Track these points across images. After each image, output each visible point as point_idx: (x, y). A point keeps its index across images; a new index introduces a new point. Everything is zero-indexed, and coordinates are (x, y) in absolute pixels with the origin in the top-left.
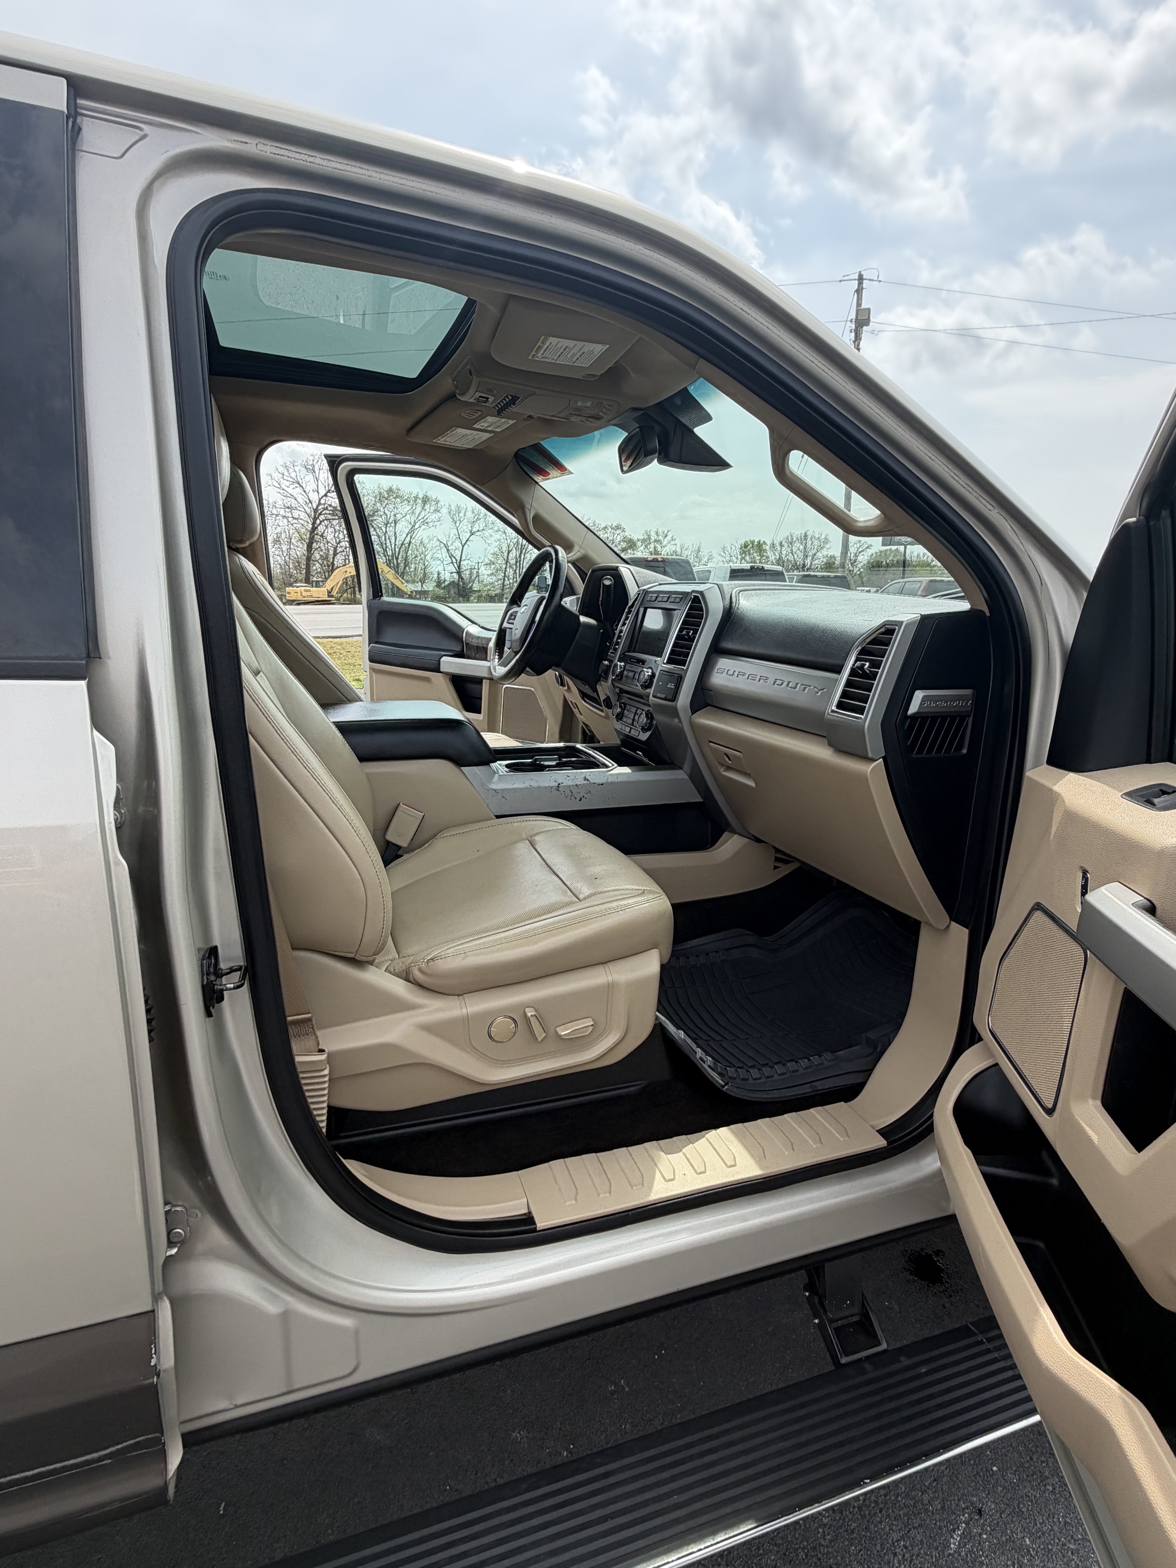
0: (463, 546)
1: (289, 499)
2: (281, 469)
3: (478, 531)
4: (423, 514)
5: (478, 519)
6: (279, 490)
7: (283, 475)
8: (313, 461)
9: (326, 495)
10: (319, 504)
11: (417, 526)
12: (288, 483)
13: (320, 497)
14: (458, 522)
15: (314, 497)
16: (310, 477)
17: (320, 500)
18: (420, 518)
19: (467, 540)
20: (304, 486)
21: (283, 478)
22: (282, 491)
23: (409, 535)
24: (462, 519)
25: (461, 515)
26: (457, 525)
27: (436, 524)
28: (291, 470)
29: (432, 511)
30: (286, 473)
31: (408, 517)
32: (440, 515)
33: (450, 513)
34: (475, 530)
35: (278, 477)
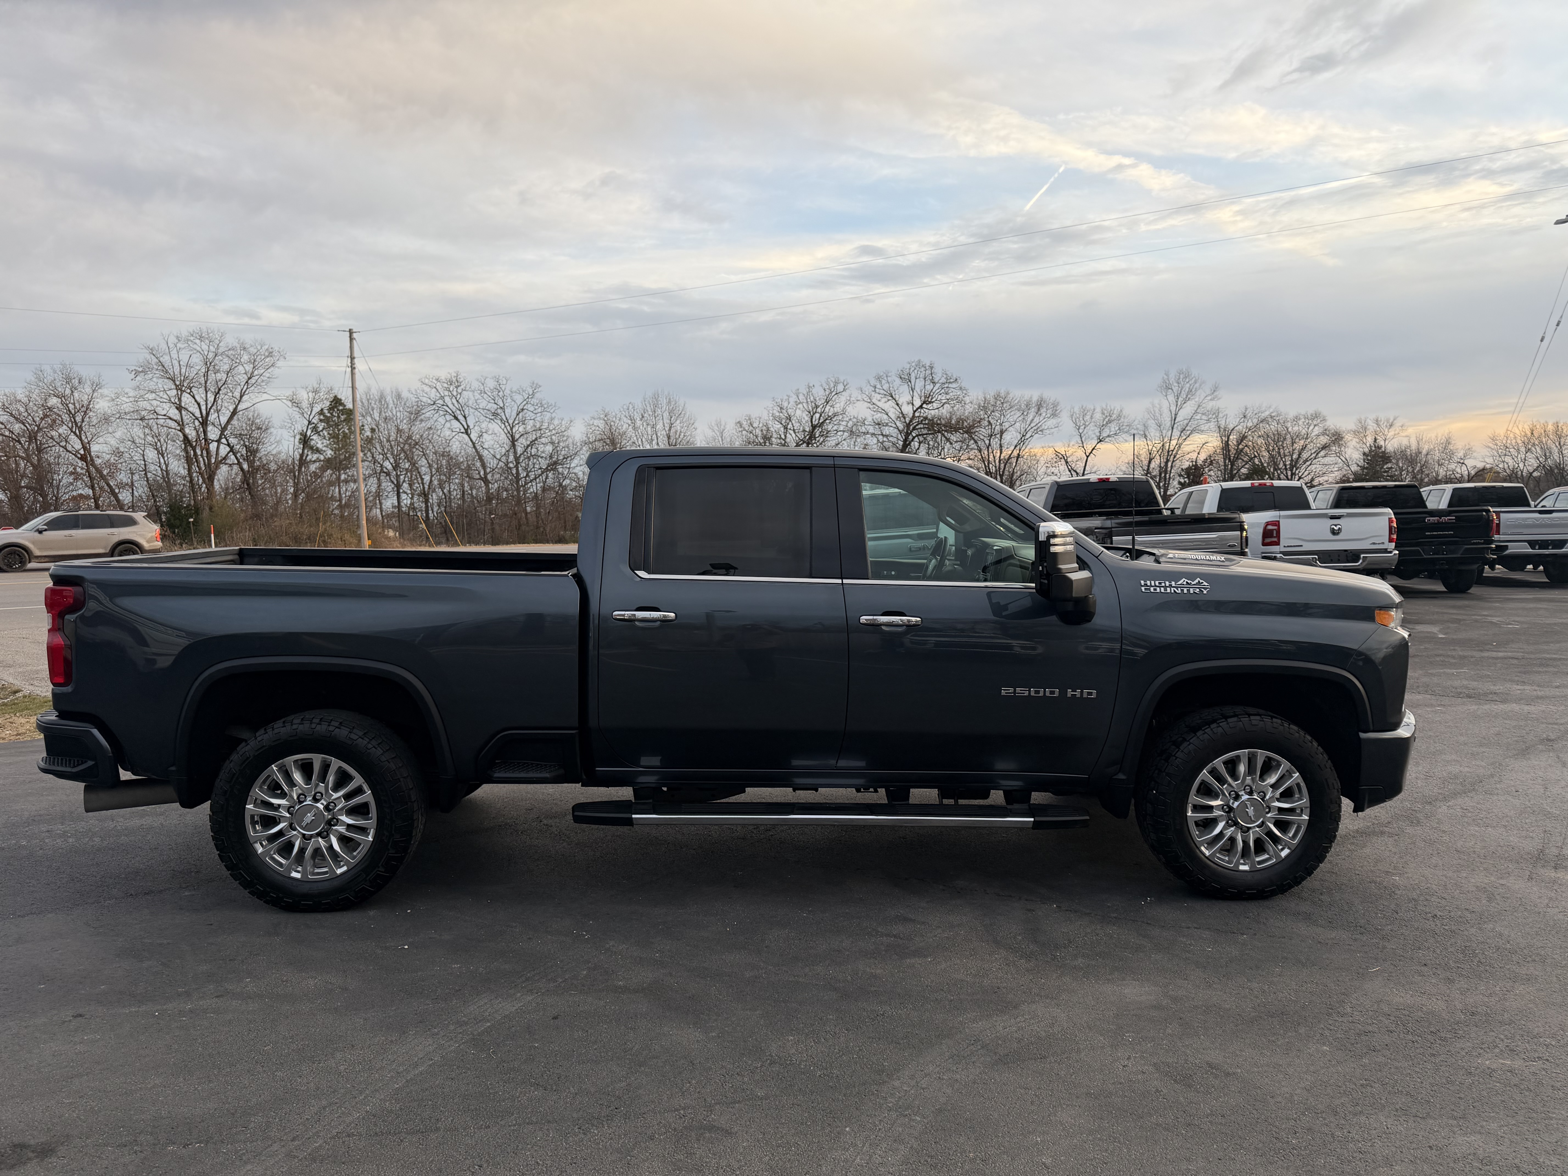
0: (1088, 457)
1: (879, 415)
2: (873, 382)
3: (1109, 436)
4: (1037, 420)
5: (1110, 422)
6: (869, 404)
7: (875, 387)
8: (910, 369)
9: (921, 407)
10: (914, 416)
11: (1028, 436)
12: (879, 397)
13: (915, 409)
14: (1082, 427)
15: (908, 410)
16: (905, 388)
17: (915, 412)
18: (1032, 425)
19: (1093, 449)
20: (897, 397)
21: (875, 391)
22: (871, 407)
23: (1018, 447)
24: (1087, 423)
25: (1088, 418)
26: (1081, 431)
27: (1053, 430)
28: (883, 382)
29: (1049, 415)
30: (878, 386)
31: (1018, 424)
32: (1060, 420)
33: (1072, 416)
34: (1104, 434)
35: (868, 389)
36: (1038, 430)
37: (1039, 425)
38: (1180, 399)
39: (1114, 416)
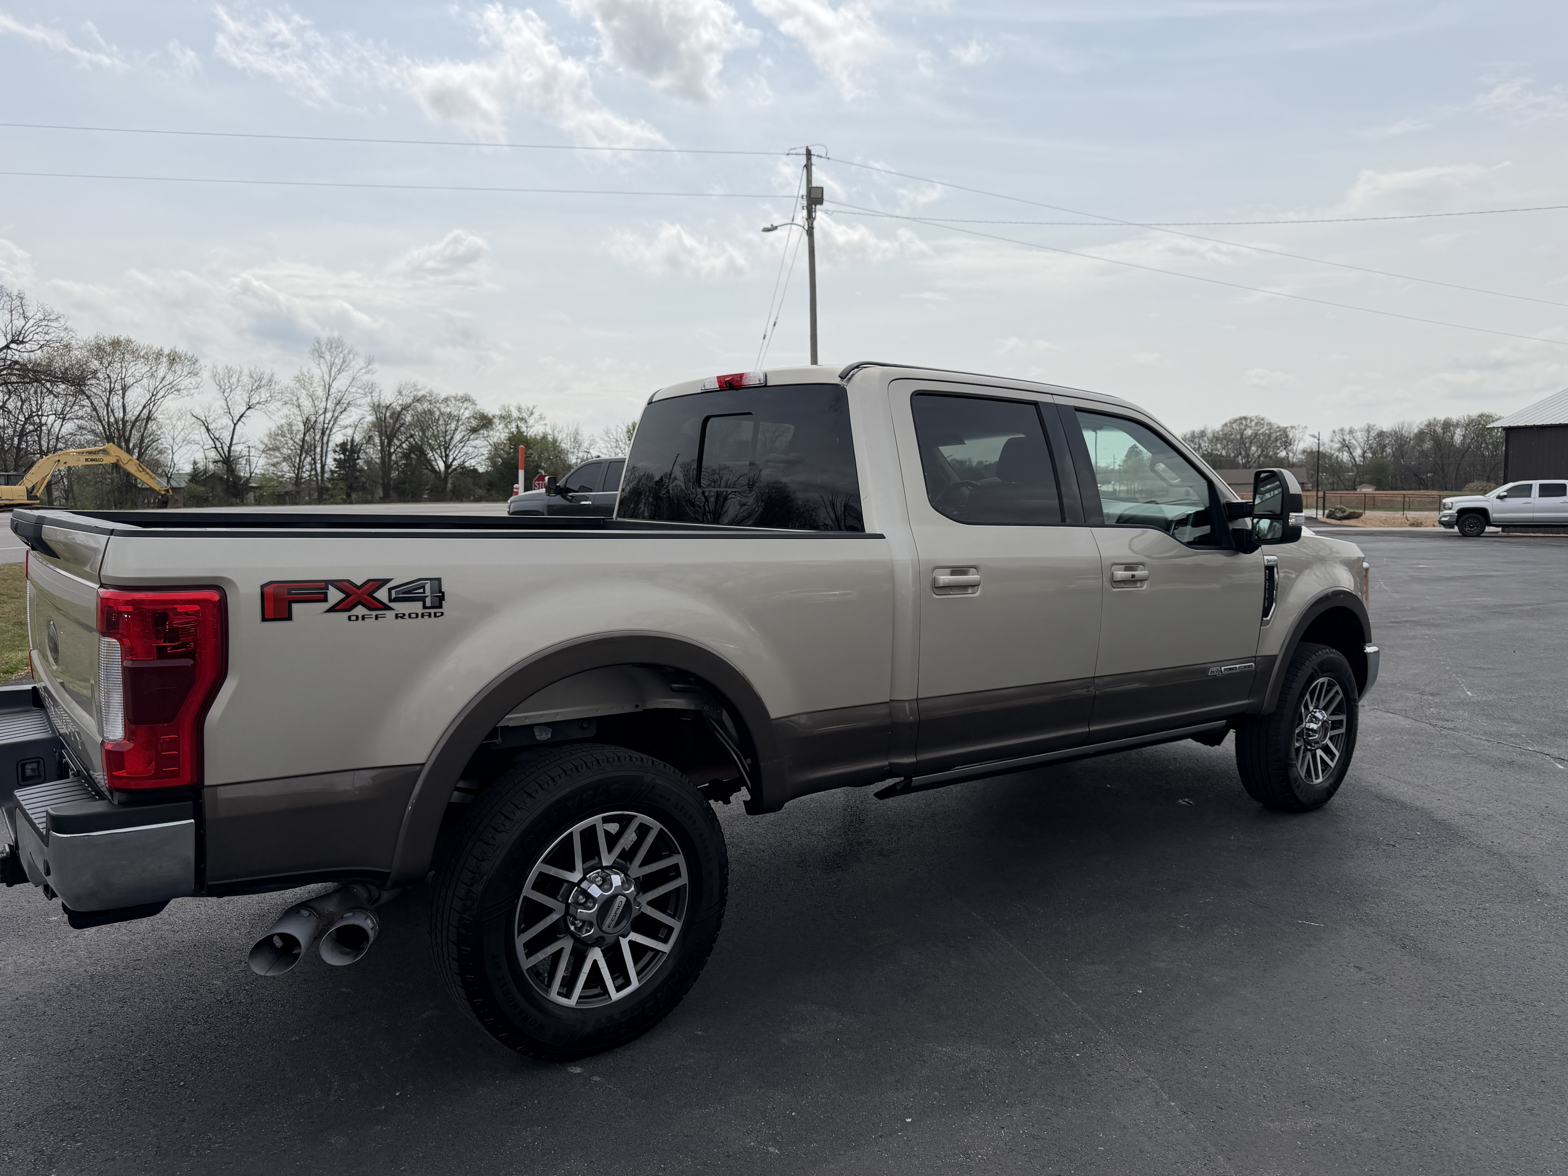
0: (235, 425)
3: (258, 403)
4: (170, 377)
5: (260, 387)
11: (160, 394)
14: (228, 391)
18: (164, 383)
19: (242, 416)
23: (147, 408)
24: (233, 387)
25: (234, 380)
26: (226, 394)
27: (192, 391)
29: (185, 373)
31: (145, 381)
32: (199, 380)
33: (215, 377)
34: (254, 401)
36: (173, 388)
37: (174, 383)
38: (334, 370)
39: (264, 382)
